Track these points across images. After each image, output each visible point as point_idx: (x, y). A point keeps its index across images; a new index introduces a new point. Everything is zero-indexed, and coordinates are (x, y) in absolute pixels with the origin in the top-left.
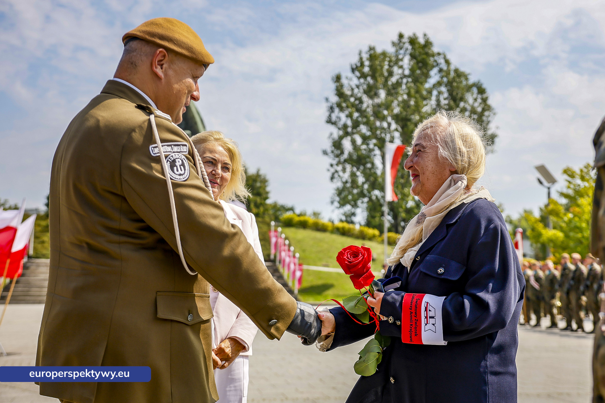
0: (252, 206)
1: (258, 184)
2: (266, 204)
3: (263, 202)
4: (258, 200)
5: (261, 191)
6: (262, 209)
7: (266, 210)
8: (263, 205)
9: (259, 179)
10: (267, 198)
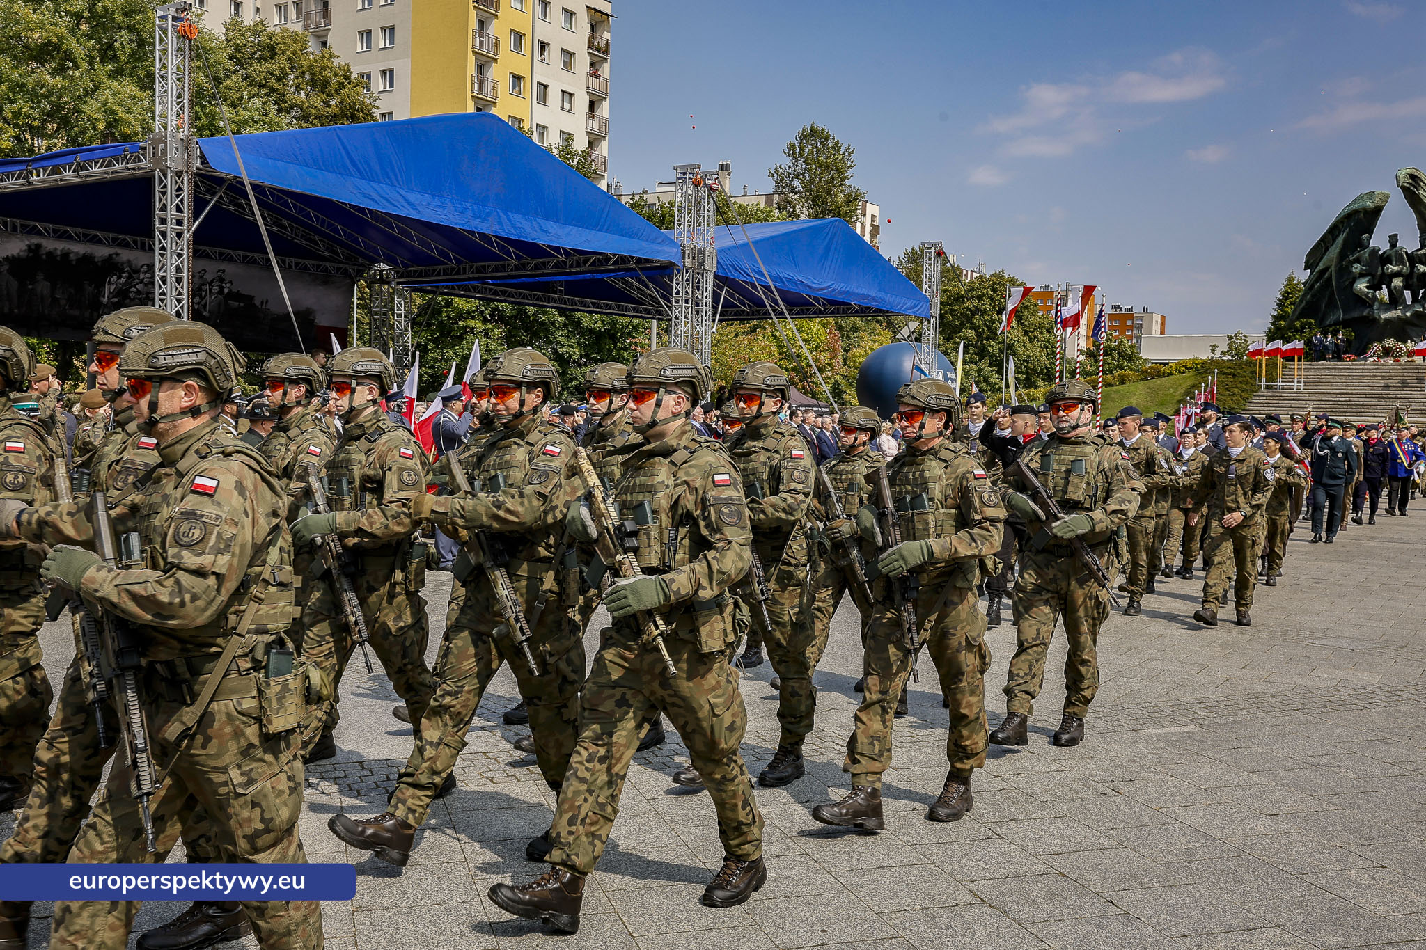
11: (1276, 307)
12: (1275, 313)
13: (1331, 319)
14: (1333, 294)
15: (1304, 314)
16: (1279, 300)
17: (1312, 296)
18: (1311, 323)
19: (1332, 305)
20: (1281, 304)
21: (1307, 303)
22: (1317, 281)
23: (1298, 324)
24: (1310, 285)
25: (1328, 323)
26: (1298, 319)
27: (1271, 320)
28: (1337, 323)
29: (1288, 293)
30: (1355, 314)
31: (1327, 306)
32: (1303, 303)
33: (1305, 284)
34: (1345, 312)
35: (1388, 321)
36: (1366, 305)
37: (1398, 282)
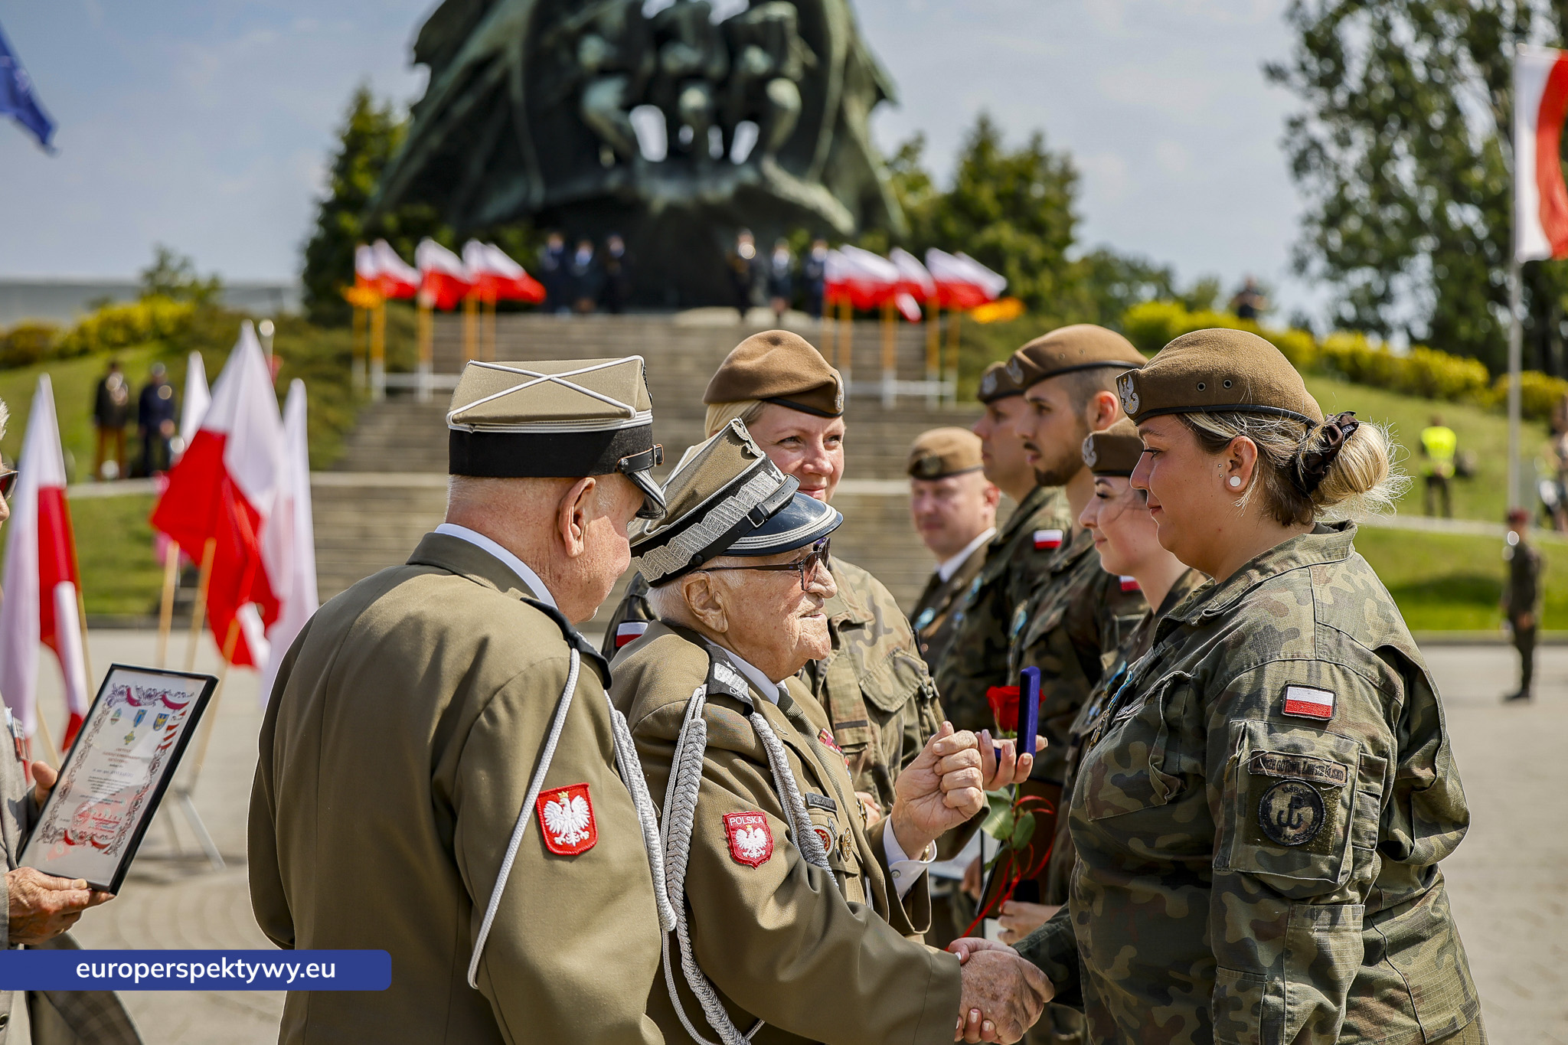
0: (1013, 267)
1: (1038, 191)
2: (1065, 264)
3: (1051, 254)
4: (1036, 250)
5: (1049, 216)
6: (1046, 282)
7: (1064, 285)
8: (1055, 264)
9: (1038, 173)
10: (1067, 241)
11: (329, 176)
12: (327, 194)
13: (496, 206)
14: (511, 129)
15: (414, 192)
19: (504, 164)
20: (343, 167)
22: (457, 96)
26: (396, 205)
27: (319, 213)
29: (360, 136)
30: (582, 187)
31: (491, 165)
32: (417, 165)
33: (416, 110)
34: (549, 181)
35: (673, 211)
36: (607, 157)
37: (694, 98)
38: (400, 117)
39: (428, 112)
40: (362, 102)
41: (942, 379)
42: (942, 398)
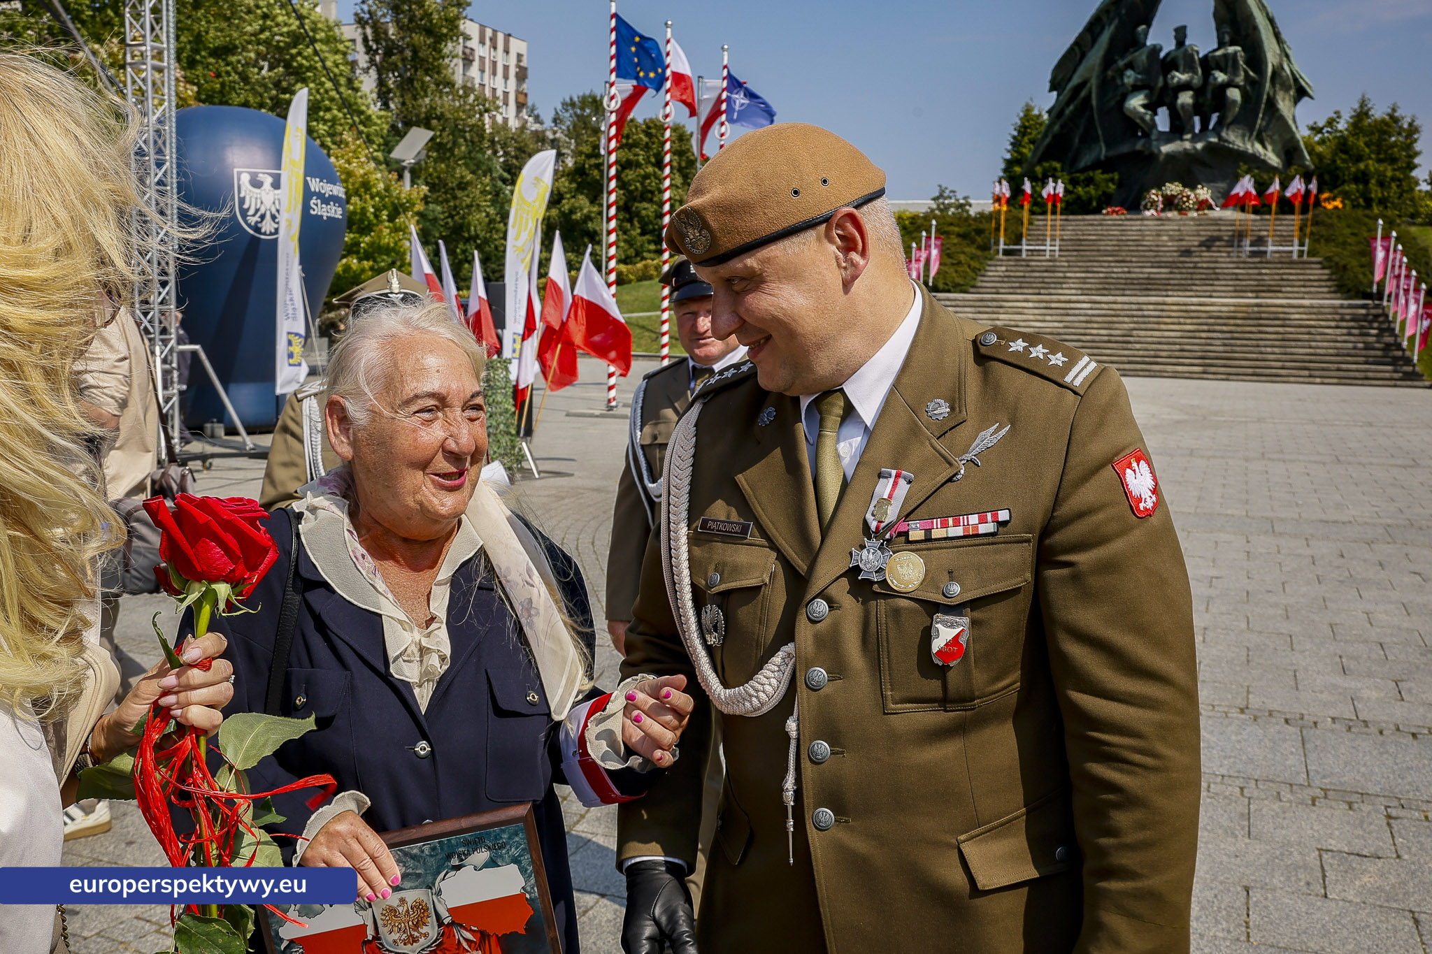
11: (1010, 147)
12: (1008, 156)
13: (1086, 160)
14: (1091, 119)
15: (1047, 155)
16: (1014, 137)
17: (1062, 127)
18: (1055, 169)
19: (1089, 139)
20: (1016, 144)
21: (1055, 137)
22: (1068, 104)
23: (1039, 169)
24: (1056, 113)
25: (1082, 164)
26: (1040, 162)
27: (1003, 166)
28: (1096, 165)
29: (1026, 127)
30: (1125, 149)
31: (1082, 140)
32: (1048, 140)
33: (1049, 112)
34: (1108, 146)
35: (1170, 157)
36: (1140, 134)
37: (1186, 98)
38: (1046, 117)
39: (1054, 113)
40: (1028, 110)
41: (1302, 244)
42: (1301, 253)
